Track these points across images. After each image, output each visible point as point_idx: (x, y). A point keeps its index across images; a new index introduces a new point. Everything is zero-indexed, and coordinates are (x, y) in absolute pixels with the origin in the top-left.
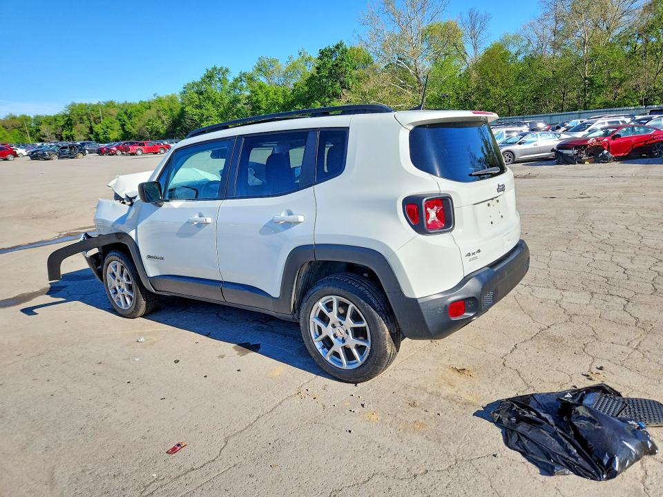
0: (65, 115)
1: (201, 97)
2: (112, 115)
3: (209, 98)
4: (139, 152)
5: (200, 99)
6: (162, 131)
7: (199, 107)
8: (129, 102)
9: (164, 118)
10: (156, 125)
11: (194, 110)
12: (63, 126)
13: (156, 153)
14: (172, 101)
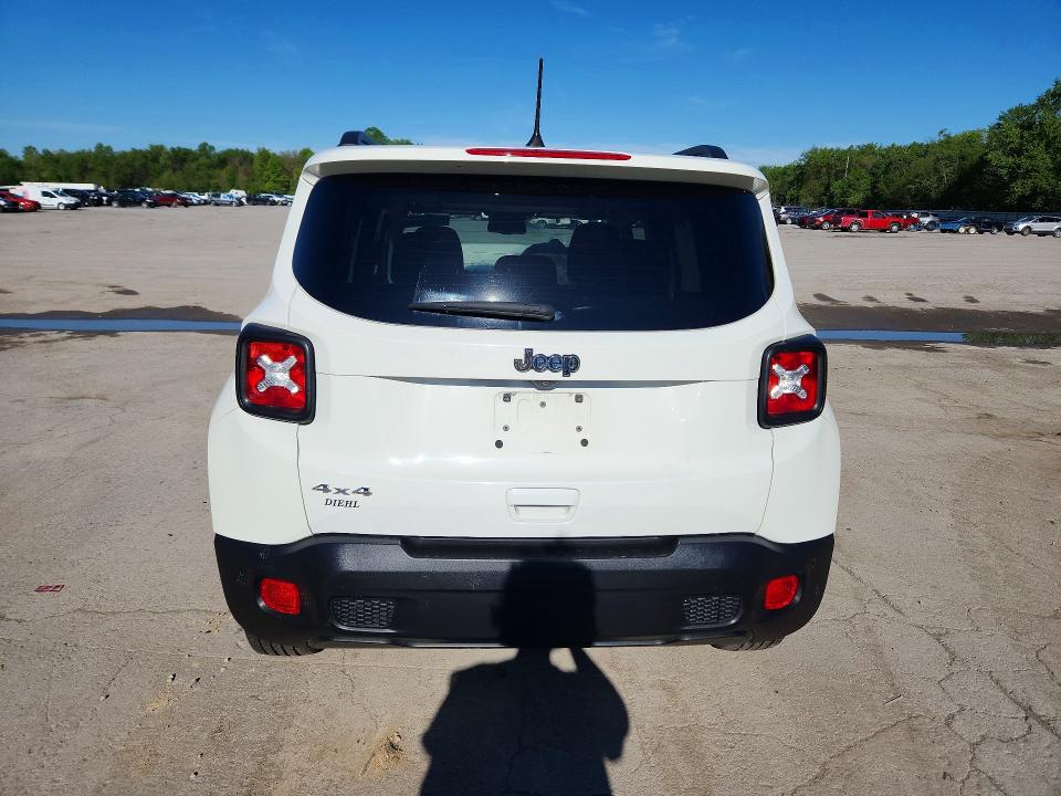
0: (799, 166)
1: (1026, 134)
2: (864, 167)
3: (1042, 136)
4: (855, 227)
5: (1022, 137)
6: (933, 195)
7: (1018, 152)
8: (898, 144)
9: (945, 172)
10: (926, 183)
11: (1003, 158)
12: (791, 183)
13: (884, 231)
14: (969, 142)
